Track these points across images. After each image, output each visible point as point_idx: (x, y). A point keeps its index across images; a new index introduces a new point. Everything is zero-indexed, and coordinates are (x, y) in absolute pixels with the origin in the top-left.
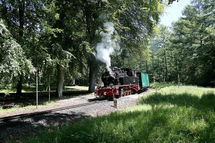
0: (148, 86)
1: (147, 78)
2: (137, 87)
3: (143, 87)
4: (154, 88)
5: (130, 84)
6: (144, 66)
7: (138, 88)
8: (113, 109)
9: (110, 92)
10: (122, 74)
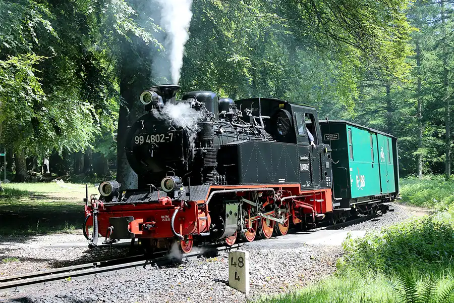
0: (385, 192)
1: (382, 155)
2: (323, 195)
3: (356, 200)
4: (419, 203)
5: (282, 181)
6: (375, 99)
7: (324, 203)
8: (225, 293)
9: (165, 218)
10: (239, 129)
